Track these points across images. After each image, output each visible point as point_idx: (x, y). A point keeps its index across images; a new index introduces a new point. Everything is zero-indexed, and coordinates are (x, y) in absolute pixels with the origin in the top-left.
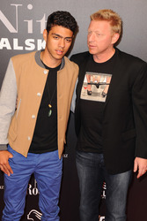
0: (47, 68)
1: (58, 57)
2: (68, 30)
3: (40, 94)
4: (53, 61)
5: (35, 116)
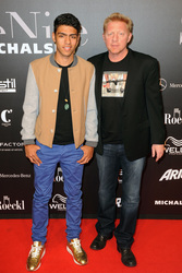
0: (60, 66)
1: (67, 54)
2: (72, 28)
3: (57, 91)
5: (54, 111)
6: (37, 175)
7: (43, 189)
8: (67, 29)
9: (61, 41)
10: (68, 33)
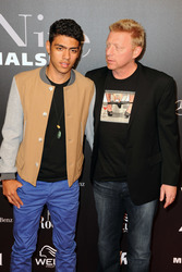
0: (53, 84)
1: (64, 71)
2: (73, 40)
4: (59, 76)
5: (41, 139)
6: (17, 220)
7: (25, 239)
8: (67, 41)
9: (58, 54)
10: (69, 46)
